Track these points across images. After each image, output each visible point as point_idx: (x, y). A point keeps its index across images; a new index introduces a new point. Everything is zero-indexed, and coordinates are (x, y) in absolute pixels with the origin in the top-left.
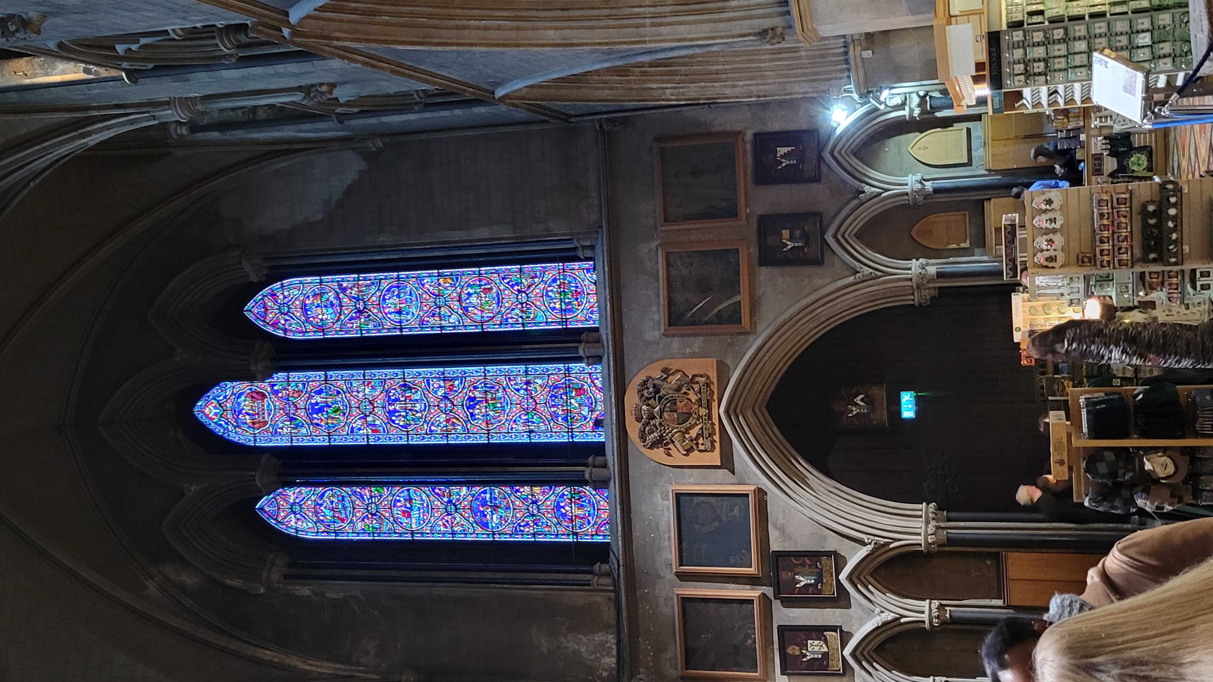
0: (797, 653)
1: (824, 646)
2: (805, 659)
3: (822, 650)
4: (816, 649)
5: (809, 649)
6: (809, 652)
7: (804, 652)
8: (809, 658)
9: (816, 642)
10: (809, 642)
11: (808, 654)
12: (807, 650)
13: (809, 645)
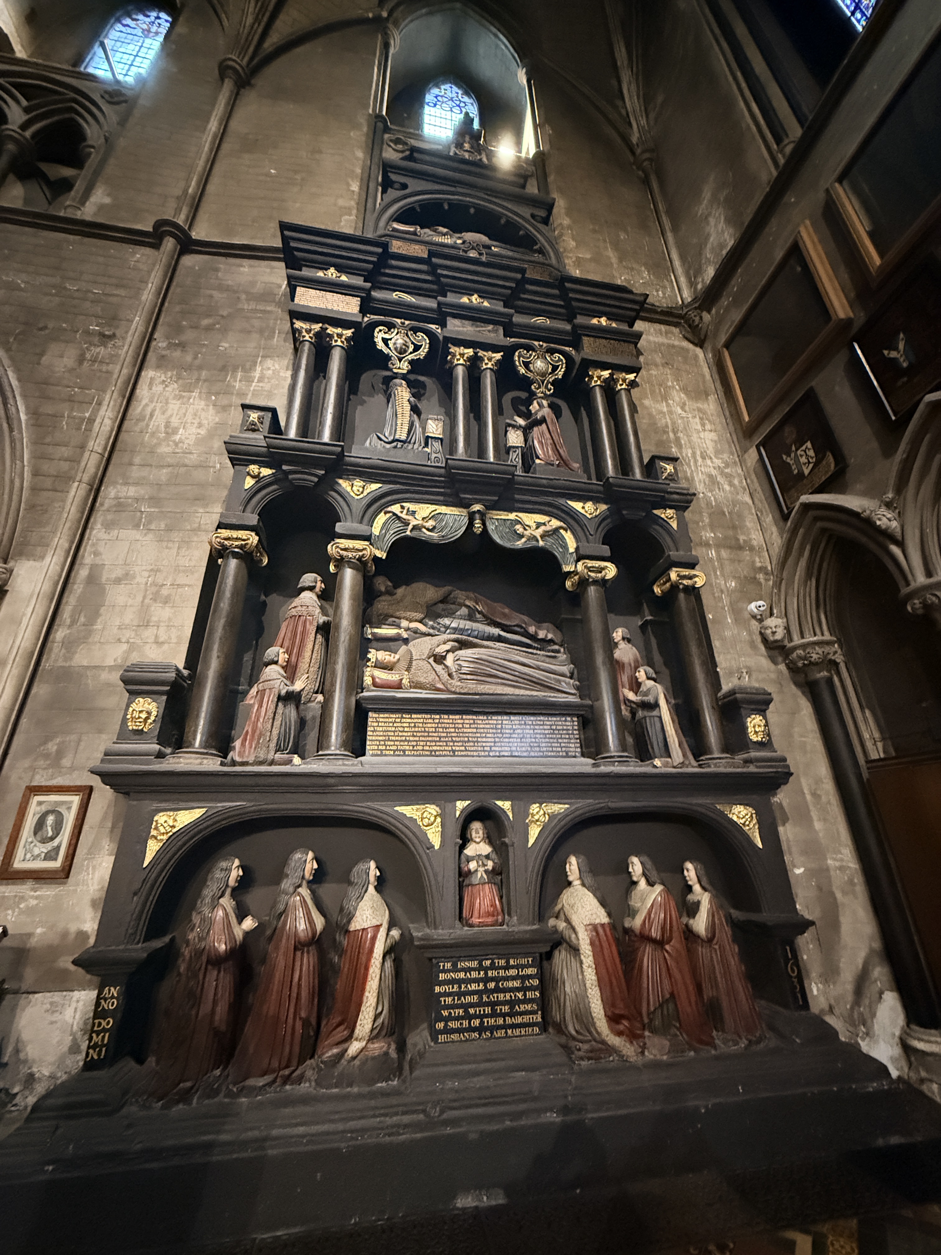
0: (788, 441)
1: (811, 466)
2: (784, 457)
3: (804, 468)
4: (803, 460)
5: (799, 452)
6: (796, 455)
7: (794, 448)
8: (788, 460)
9: (811, 453)
10: (809, 444)
11: (793, 455)
12: (797, 450)
13: (804, 448)
